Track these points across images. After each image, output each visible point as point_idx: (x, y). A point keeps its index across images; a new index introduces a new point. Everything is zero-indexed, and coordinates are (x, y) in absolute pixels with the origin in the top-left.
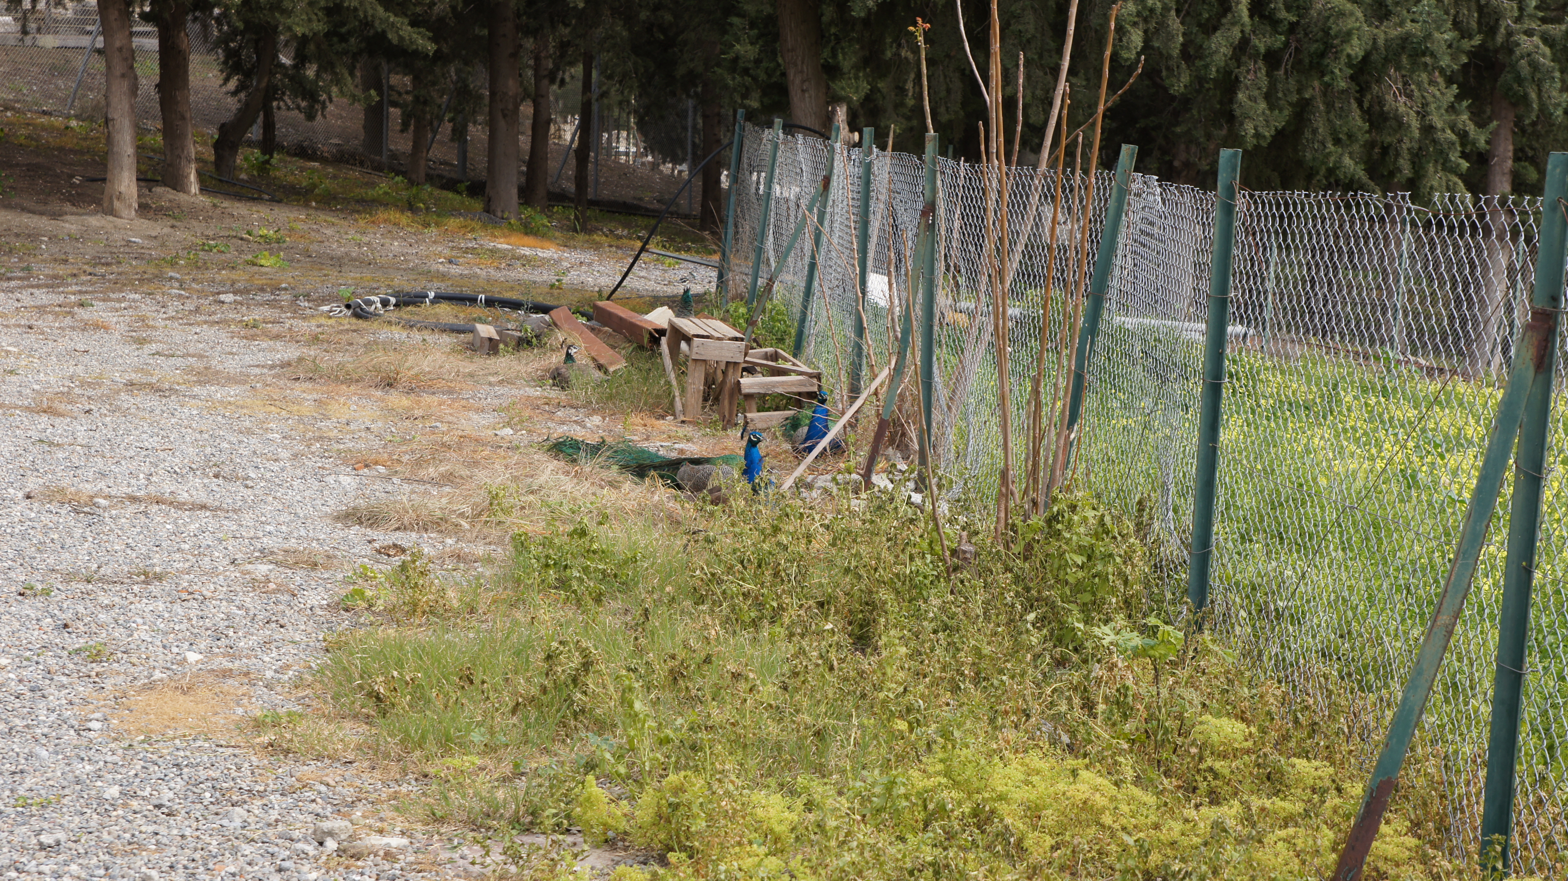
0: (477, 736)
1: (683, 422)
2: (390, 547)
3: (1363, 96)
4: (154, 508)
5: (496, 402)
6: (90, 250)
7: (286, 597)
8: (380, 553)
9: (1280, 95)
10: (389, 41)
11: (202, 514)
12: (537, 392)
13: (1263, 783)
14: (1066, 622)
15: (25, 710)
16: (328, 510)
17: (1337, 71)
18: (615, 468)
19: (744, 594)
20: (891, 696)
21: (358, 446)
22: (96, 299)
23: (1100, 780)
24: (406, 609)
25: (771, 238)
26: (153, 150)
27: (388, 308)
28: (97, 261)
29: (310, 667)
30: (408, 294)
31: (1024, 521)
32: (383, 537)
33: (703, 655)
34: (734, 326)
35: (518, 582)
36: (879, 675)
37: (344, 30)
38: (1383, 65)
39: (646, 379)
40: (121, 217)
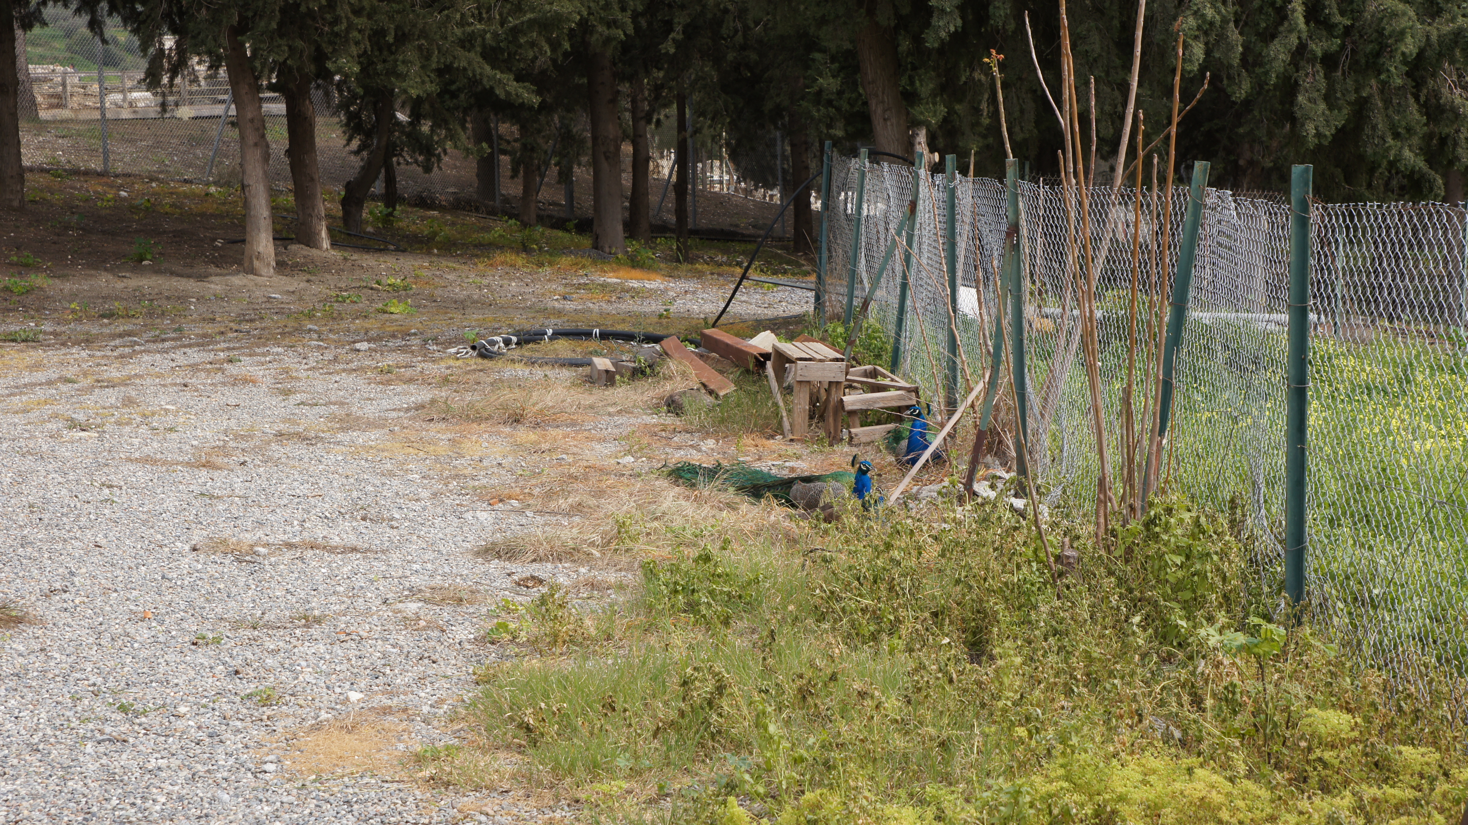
0: (622, 762)
1: (792, 440)
2: (528, 579)
3: (1419, 91)
4: (310, 553)
5: (616, 431)
6: (234, 309)
7: (436, 633)
8: (519, 585)
9: (1339, 95)
10: (497, 96)
11: (353, 556)
12: (654, 420)
13: (1372, 770)
14: (1169, 619)
15: (206, 756)
16: (468, 545)
17: (1392, 69)
18: (731, 490)
19: (862, 610)
20: (1009, 703)
21: (492, 482)
22: (243, 354)
23: (1215, 777)
24: (548, 640)
25: (863, 261)
26: (286, 210)
27: (510, 347)
28: (242, 319)
29: (463, 701)
30: (528, 333)
31: (1123, 526)
32: (522, 570)
33: (829, 671)
34: (833, 346)
35: (650, 608)
36: (997, 684)
37: (454, 87)
38: (1437, 60)
39: (755, 402)
40: (261, 276)
